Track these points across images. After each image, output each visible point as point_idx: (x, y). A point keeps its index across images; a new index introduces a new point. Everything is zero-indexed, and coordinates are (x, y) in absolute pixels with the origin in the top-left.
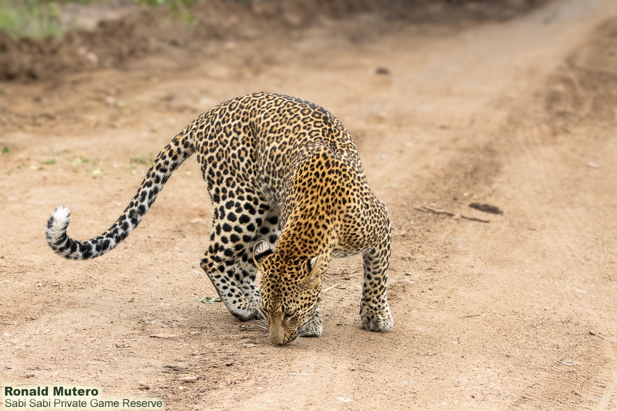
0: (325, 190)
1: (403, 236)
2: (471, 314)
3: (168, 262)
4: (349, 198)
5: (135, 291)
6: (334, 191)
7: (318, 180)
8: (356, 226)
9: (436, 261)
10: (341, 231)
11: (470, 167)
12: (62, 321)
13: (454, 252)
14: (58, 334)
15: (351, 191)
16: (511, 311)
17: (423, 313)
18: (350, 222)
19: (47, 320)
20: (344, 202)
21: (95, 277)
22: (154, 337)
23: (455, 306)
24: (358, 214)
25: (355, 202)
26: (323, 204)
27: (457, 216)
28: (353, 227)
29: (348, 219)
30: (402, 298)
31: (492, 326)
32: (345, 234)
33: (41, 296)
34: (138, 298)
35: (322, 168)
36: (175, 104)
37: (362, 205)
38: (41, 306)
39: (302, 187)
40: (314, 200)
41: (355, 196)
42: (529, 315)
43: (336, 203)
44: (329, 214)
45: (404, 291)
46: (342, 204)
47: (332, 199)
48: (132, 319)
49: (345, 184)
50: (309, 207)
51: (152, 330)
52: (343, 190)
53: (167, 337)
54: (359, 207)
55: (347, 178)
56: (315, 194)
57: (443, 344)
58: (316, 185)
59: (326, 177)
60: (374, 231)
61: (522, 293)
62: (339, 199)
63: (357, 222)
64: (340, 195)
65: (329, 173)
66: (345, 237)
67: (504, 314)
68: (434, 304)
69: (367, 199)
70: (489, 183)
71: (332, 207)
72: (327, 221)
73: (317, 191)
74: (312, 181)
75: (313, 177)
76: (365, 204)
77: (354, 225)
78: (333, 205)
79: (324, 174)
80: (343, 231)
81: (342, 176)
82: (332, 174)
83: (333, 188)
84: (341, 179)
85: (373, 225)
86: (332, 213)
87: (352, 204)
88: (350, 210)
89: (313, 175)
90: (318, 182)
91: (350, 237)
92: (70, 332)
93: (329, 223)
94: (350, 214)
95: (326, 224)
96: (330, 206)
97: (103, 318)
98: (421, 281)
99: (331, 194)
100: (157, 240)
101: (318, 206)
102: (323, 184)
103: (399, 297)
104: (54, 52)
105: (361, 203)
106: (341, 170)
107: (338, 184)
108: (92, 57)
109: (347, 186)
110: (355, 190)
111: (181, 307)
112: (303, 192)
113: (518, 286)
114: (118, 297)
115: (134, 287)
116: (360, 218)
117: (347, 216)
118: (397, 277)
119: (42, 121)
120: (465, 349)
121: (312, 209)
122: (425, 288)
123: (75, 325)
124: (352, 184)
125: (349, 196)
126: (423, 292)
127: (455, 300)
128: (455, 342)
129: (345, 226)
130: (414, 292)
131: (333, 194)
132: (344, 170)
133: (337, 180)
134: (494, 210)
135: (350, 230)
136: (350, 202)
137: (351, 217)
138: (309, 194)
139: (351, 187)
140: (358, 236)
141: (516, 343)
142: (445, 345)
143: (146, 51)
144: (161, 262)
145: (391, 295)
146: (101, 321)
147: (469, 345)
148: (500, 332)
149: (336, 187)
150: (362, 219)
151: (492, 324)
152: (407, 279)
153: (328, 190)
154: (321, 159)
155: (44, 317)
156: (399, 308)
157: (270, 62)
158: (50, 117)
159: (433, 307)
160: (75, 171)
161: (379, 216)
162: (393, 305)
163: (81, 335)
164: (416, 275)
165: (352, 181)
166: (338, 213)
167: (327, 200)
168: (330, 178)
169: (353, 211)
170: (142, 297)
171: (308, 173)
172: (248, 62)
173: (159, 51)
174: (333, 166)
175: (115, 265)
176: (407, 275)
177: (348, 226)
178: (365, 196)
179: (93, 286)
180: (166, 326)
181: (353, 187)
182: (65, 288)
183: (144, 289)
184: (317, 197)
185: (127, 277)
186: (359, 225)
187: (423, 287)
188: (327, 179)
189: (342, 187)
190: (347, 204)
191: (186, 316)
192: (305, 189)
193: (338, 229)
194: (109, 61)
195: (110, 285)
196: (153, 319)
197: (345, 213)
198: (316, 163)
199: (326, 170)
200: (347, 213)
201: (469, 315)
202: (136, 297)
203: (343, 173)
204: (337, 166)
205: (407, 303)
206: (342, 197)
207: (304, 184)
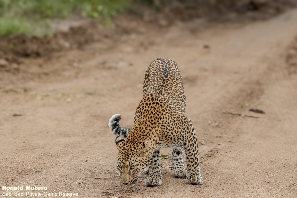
0: (150, 112)
1: (217, 126)
2: (250, 163)
3: (104, 142)
4: (163, 117)
5: (88, 156)
6: (155, 112)
7: (147, 107)
8: (168, 131)
9: (233, 138)
10: (160, 133)
11: (249, 92)
12: (53, 172)
13: (242, 133)
14: (51, 178)
15: (164, 113)
16: (269, 161)
17: (227, 163)
18: (164, 129)
19: (46, 172)
20: (161, 118)
21: (68, 151)
22: (97, 178)
23: (242, 159)
24: (169, 125)
25: (166, 119)
26: (149, 119)
27: (243, 115)
28: (166, 131)
29: (163, 127)
30: (216, 156)
31: (260, 168)
32: (162, 135)
33: (43, 160)
34: (89, 160)
35: (149, 101)
36: (107, 65)
37: (171, 120)
38: (43, 165)
39: (139, 110)
40: (145, 117)
41: (167, 116)
42: (278, 162)
43: (156, 119)
44: (152, 124)
45: (217, 152)
46: (159, 119)
47: (154, 117)
48: (87, 170)
49: (161, 109)
50: (142, 120)
51: (96, 175)
52: (160, 112)
53: (103, 178)
54: (169, 121)
55: (162, 107)
56: (145, 114)
57: (236, 178)
58: (146, 109)
59: (151, 106)
60: (180, 133)
61: (275, 151)
62: (158, 117)
63: (168, 129)
64: (158, 115)
65: (153, 104)
66: (163, 137)
67: (266, 162)
68: (232, 158)
69: (174, 118)
70: (258, 99)
71: (154, 120)
72: (151, 127)
73: (147, 112)
74: (144, 107)
75: (145, 105)
76: (173, 120)
77: (167, 130)
78: (155, 119)
79: (150, 104)
80: (161, 133)
81: (159, 105)
82: (154, 104)
83: (154, 111)
84: (159, 107)
85: (179, 130)
86: (154, 124)
87: (165, 120)
88: (164, 122)
89: (145, 104)
90: (147, 108)
91: (166, 137)
92: (57, 177)
93: (152, 129)
94: (164, 124)
95: (151, 129)
96: (153, 120)
97: (72, 170)
98: (225, 147)
99: (153, 114)
100: (98, 132)
101: (146, 120)
102: (149, 109)
103: (215, 155)
104: (48, 42)
105: (170, 119)
106: (159, 102)
107: (157, 109)
108: (67, 44)
109: (162, 110)
110: (167, 113)
111: (110, 164)
112: (140, 113)
113: (273, 148)
114: (80, 160)
115: (87, 155)
116: (170, 127)
117: (162, 125)
118: (214, 146)
119: (43, 76)
120: (247, 180)
121: (144, 121)
122: (227, 151)
123: (59, 174)
124: (165, 110)
125: (163, 116)
126: (226, 153)
127: (242, 156)
128: (242, 177)
129: (162, 131)
130: (222, 153)
131: (154, 114)
132: (162, 103)
133: (156, 107)
134: (261, 112)
135: (165, 133)
136: (163, 118)
137: (165, 126)
138: (143, 114)
139: (164, 111)
140: (170, 136)
141: (272, 176)
142: (238, 178)
143: (93, 41)
144: (100, 142)
145: (211, 155)
146: (71, 172)
147: (249, 178)
148: (264, 171)
149: (156, 111)
150: (171, 127)
151: (260, 167)
152: (219, 147)
153: (152, 112)
154: (150, 96)
155: (44, 170)
156: (215, 161)
157: (152, 44)
158: (46, 74)
159: (232, 160)
160: (59, 99)
161: (183, 125)
162: (212, 159)
163: (62, 179)
164: (223, 145)
165: (166, 108)
166: (157, 124)
167: (151, 117)
168: (153, 106)
169: (165, 123)
170: (91, 159)
171: (142, 103)
172: (142, 44)
173: (99, 41)
174: (155, 100)
175: (78, 144)
176: (219, 144)
177: (164, 131)
178: (173, 116)
179: (68, 154)
180: (103, 173)
181: (166, 111)
182: (54, 156)
183: (92, 155)
184: (146, 116)
185: (84, 150)
186: (169, 130)
187: (227, 150)
188: (151, 107)
189: (159, 111)
190: (162, 120)
191: (112, 168)
192: (140, 111)
193: (158, 132)
194: (75, 46)
195: (76, 154)
196: (97, 170)
197: (161, 124)
198: (147, 98)
199: (151, 102)
200: (162, 124)
201: (249, 163)
202: (88, 160)
203: (160, 104)
204: (157, 100)
205: (219, 158)
206: (159, 116)
207: (140, 109)
